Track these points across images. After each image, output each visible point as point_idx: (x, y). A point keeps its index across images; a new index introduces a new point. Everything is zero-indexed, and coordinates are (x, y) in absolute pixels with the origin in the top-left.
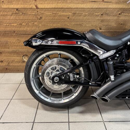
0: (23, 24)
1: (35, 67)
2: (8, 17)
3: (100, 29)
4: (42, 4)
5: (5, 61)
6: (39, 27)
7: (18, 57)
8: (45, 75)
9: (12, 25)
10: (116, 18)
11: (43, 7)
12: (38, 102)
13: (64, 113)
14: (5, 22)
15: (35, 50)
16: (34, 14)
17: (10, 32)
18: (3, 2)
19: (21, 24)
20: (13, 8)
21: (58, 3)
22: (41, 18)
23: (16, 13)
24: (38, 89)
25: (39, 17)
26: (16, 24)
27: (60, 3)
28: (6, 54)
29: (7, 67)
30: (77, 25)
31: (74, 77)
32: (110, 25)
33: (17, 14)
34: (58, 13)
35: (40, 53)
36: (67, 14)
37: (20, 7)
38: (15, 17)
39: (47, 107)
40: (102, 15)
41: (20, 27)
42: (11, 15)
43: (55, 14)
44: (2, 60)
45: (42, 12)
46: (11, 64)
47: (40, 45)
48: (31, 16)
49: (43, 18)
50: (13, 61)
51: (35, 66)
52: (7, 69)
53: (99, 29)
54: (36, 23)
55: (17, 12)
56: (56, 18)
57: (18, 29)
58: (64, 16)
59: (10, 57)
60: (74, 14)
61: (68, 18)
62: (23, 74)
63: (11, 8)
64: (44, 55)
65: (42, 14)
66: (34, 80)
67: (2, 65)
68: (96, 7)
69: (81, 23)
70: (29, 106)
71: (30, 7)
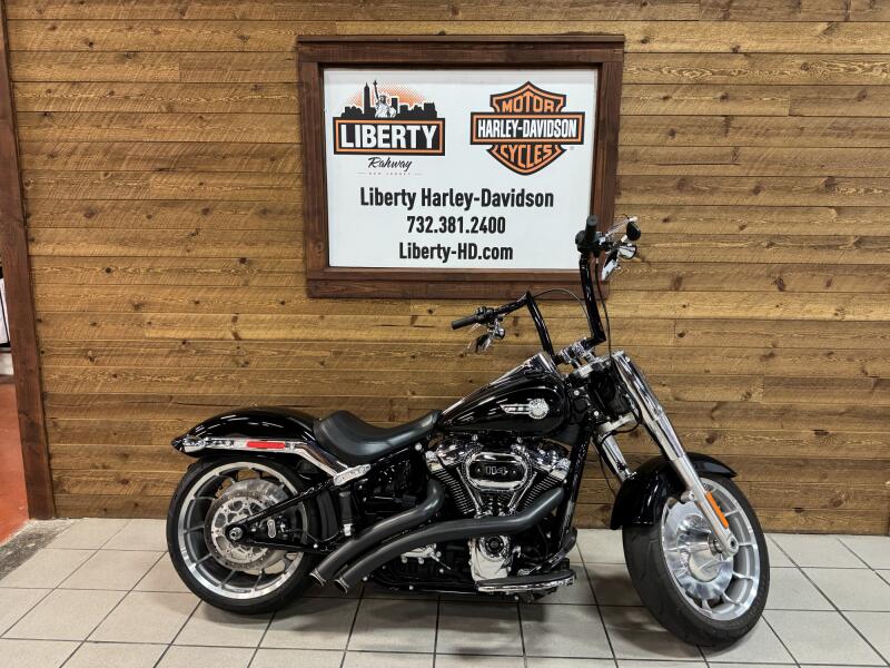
0: (197, 378)
1: (192, 501)
2: (159, 360)
3: (414, 394)
4: (250, 329)
5: (135, 481)
6: (240, 386)
7: (174, 469)
8: (214, 522)
9: (167, 379)
10: (452, 366)
11: (255, 337)
12: (199, 600)
13: (255, 628)
14: (148, 373)
15: (197, 459)
16: (228, 352)
17: (160, 397)
18: (150, 323)
19: (191, 378)
20: (174, 339)
21: (293, 327)
22: (247, 363)
23: (180, 351)
24: (196, 559)
25: (242, 362)
26: (177, 379)
27: (299, 327)
28: (141, 461)
29: (137, 500)
30: (347, 381)
31: (278, 529)
32: (440, 384)
33: (184, 351)
34: (294, 353)
35: (206, 466)
36: (318, 354)
37: (193, 336)
38: (176, 359)
39: (219, 612)
40: (414, 357)
41: (189, 386)
42: (167, 356)
43: (288, 353)
44: (128, 477)
45: (251, 348)
46: (152, 492)
47: (205, 449)
48: (219, 358)
49: (254, 363)
50: (157, 481)
51: (193, 498)
52: (136, 505)
53: (409, 393)
54: (232, 376)
55: (183, 347)
56: (289, 363)
57: (183, 390)
58: (310, 358)
59: (151, 468)
60: (337, 354)
61: (322, 363)
62: (165, 522)
63: (169, 339)
64: (216, 472)
65: (251, 353)
66: (189, 535)
67: (124, 492)
68: (396, 338)
69: (358, 377)
70: (173, 609)
71: (220, 336)
